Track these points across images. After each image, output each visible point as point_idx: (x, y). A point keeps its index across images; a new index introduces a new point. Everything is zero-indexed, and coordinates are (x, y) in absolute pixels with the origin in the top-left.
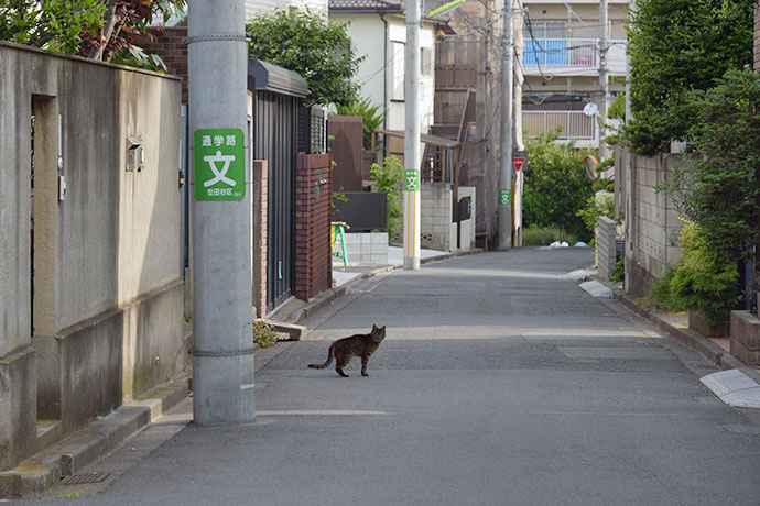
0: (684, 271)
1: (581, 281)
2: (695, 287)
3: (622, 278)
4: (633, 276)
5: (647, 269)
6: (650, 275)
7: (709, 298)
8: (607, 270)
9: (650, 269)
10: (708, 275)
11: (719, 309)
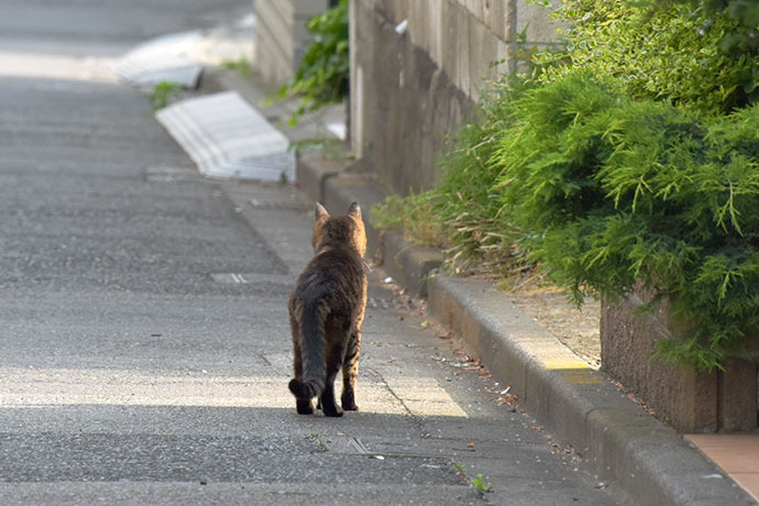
0: (565, 95)
1: (167, 93)
2: (617, 178)
3: (339, 88)
4: (381, 84)
5: (438, 56)
6: (449, 90)
7: (685, 231)
8: (289, 45)
9: (451, 56)
10: (685, 114)
11: (736, 288)
